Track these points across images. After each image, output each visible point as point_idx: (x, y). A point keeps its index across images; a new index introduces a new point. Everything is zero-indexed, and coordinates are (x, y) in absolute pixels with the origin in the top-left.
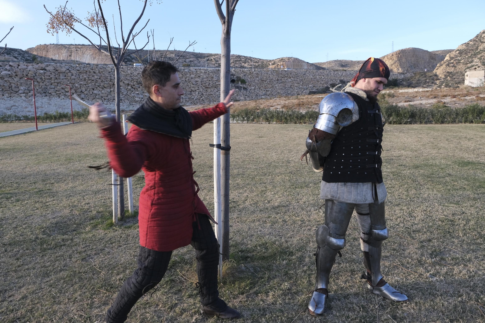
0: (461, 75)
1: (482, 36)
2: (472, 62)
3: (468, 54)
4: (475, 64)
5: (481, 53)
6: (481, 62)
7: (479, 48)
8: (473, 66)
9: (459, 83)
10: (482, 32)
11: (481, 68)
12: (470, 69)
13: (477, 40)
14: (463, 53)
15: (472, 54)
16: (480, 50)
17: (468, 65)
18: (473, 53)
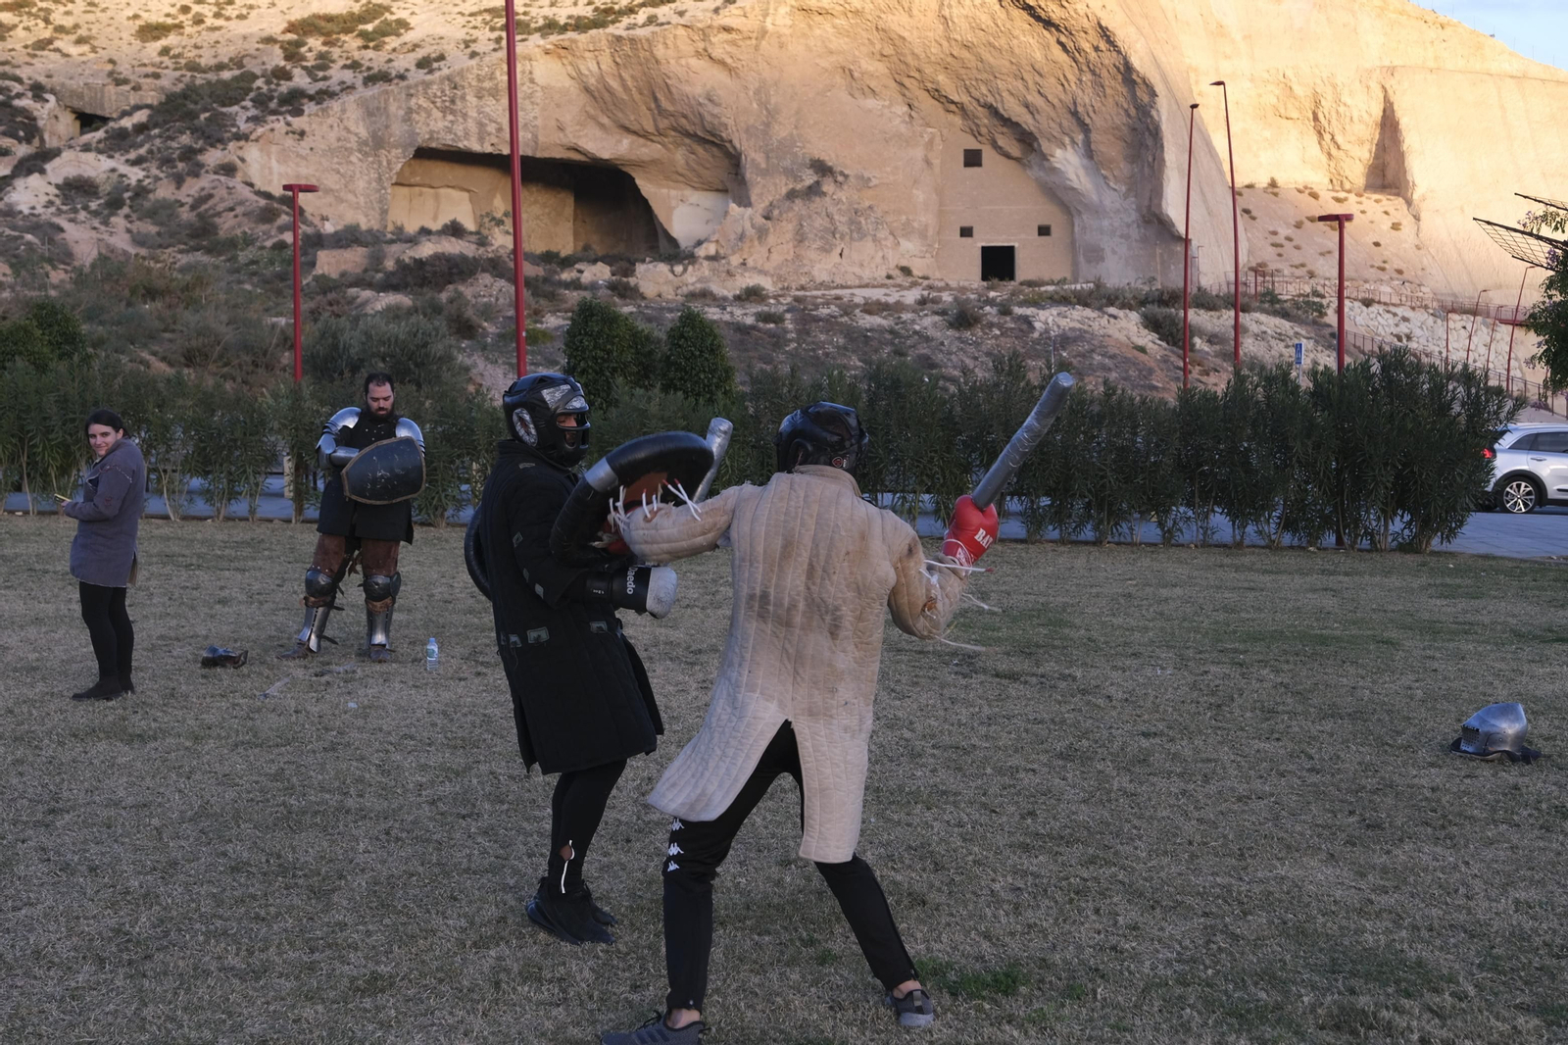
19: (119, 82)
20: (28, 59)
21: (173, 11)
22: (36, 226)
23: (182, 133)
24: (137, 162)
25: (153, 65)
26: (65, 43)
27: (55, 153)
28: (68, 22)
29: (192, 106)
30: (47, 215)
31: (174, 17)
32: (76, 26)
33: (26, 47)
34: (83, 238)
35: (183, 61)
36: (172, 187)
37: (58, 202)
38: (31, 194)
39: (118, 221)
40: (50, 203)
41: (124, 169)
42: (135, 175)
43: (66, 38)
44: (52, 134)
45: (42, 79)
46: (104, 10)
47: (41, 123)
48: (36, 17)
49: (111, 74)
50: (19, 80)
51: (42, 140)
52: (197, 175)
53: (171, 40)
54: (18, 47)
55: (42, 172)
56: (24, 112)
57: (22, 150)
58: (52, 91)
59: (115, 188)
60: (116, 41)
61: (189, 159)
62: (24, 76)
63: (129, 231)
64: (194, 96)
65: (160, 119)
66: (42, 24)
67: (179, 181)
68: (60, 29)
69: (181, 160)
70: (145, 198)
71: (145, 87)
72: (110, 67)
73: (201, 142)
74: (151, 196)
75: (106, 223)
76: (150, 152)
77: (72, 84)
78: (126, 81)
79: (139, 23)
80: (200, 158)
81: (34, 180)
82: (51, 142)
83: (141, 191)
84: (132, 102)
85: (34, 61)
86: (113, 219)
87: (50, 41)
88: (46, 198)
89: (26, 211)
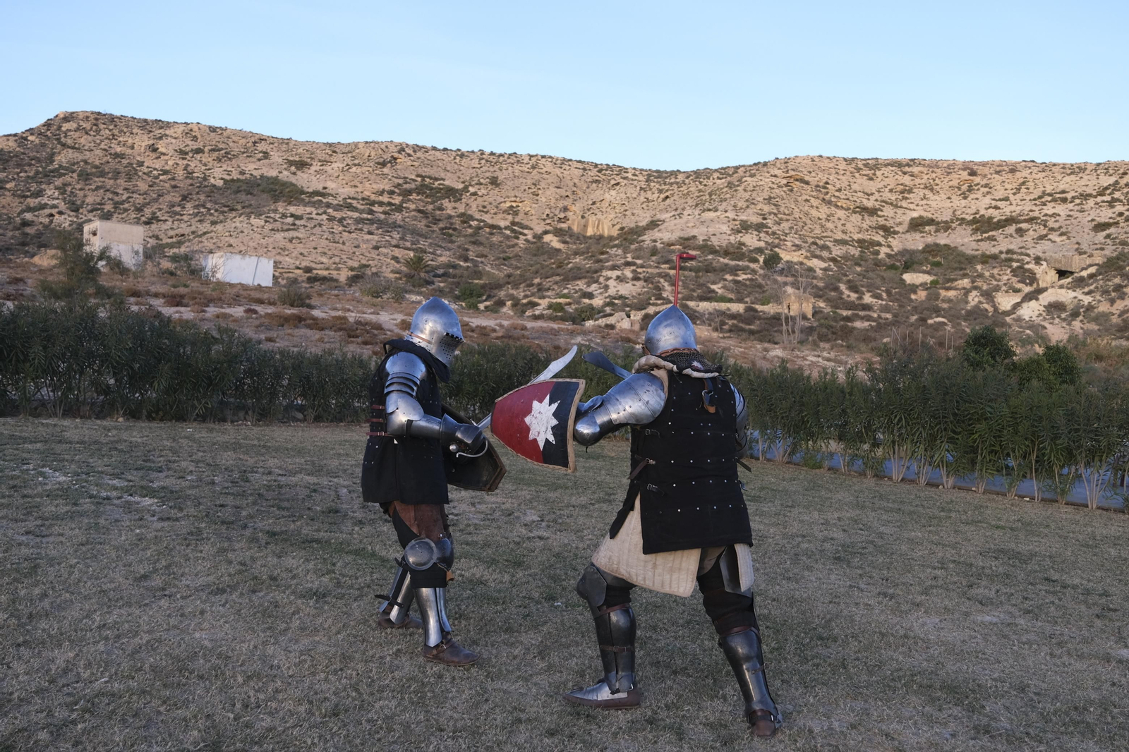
0: (10, 227)
1: (63, 129)
2: (39, 193)
3: (27, 168)
4: (49, 203)
5: (64, 175)
6: (64, 200)
7: (57, 158)
8: (43, 207)
9: (8, 249)
10: (62, 116)
11: (66, 216)
12: (36, 213)
13: (48, 133)
14: (11, 163)
15: (37, 173)
16: (60, 166)
17: (29, 200)
18: (40, 169)
19: (1081, 254)
20: (1034, 245)
21: (1114, 216)
22: (1032, 326)
23: (1115, 277)
24: (1087, 294)
25: (1100, 244)
26: (1053, 236)
27: (1045, 290)
28: (1056, 225)
29: (1122, 263)
30: (1038, 320)
31: (1114, 219)
32: (1060, 227)
33: (1033, 239)
34: (1057, 333)
35: (1118, 241)
36: (1108, 305)
37: (1044, 314)
38: (1031, 311)
39: (1077, 324)
40: (1040, 315)
41: (1081, 297)
42: (1087, 300)
43: (1054, 233)
44: (1044, 281)
45: (1040, 254)
46: (1075, 218)
47: (1038, 276)
48: (1040, 224)
49: (1077, 250)
50: (1028, 255)
51: (1038, 284)
52: (1123, 299)
53: (1112, 230)
54: (1029, 239)
55: (1037, 299)
56: (1030, 271)
57: (1027, 289)
58: (1045, 260)
59: (1076, 307)
60: (1081, 233)
61: (1119, 291)
62: (1031, 253)
63: (1082, 328)
64: (1123, 258)
65: (1103, 271)
66: (1042, 227)
67: (1112, 302)
68: (1052, 229)
69: (1114, 291)
70: (1092, 311)
71: (1095, 255)
72: (1077, 246)
73: (1126, 282)
74: (1096, 310)
75: (1069, 324)
76: (1097, 288)
77: (1056, 256)
78: (1085, 253)
79: (1096, 223)
80: (1125, 290)
81: (1033, 303)
82: (1042, 285)
83: (1090, 308)
84: (1088, 263)
85: (1037, 246)
86: (1073, 323)
87: (1046, 236)
88: (1037, 313)
89: (1027, 319)
